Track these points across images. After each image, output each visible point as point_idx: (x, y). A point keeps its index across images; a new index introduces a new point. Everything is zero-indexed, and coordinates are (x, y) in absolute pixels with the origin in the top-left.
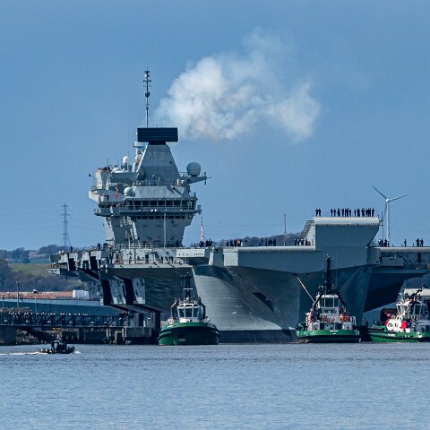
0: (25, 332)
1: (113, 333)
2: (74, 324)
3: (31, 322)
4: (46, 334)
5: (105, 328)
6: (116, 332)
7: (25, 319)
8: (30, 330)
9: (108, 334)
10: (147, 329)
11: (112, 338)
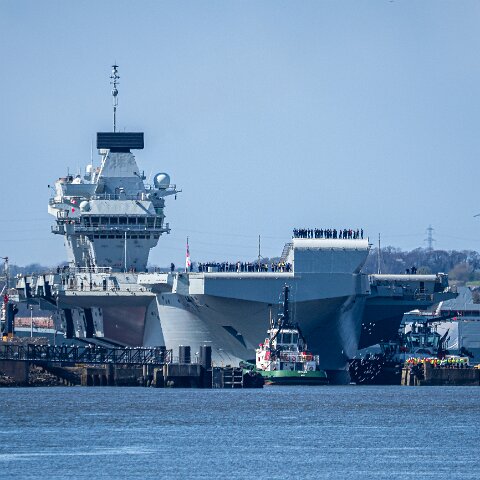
0: (41, 369)
1: (151, 371)
2: (102, 358)
3: (48, 356)
4: (66, 371)
5: (142, 365)
6: (156, 370)
7: (41, 352)
8: (45, 366)
9: (145, 372)
10: (194, 367)
11: (151, 377)
